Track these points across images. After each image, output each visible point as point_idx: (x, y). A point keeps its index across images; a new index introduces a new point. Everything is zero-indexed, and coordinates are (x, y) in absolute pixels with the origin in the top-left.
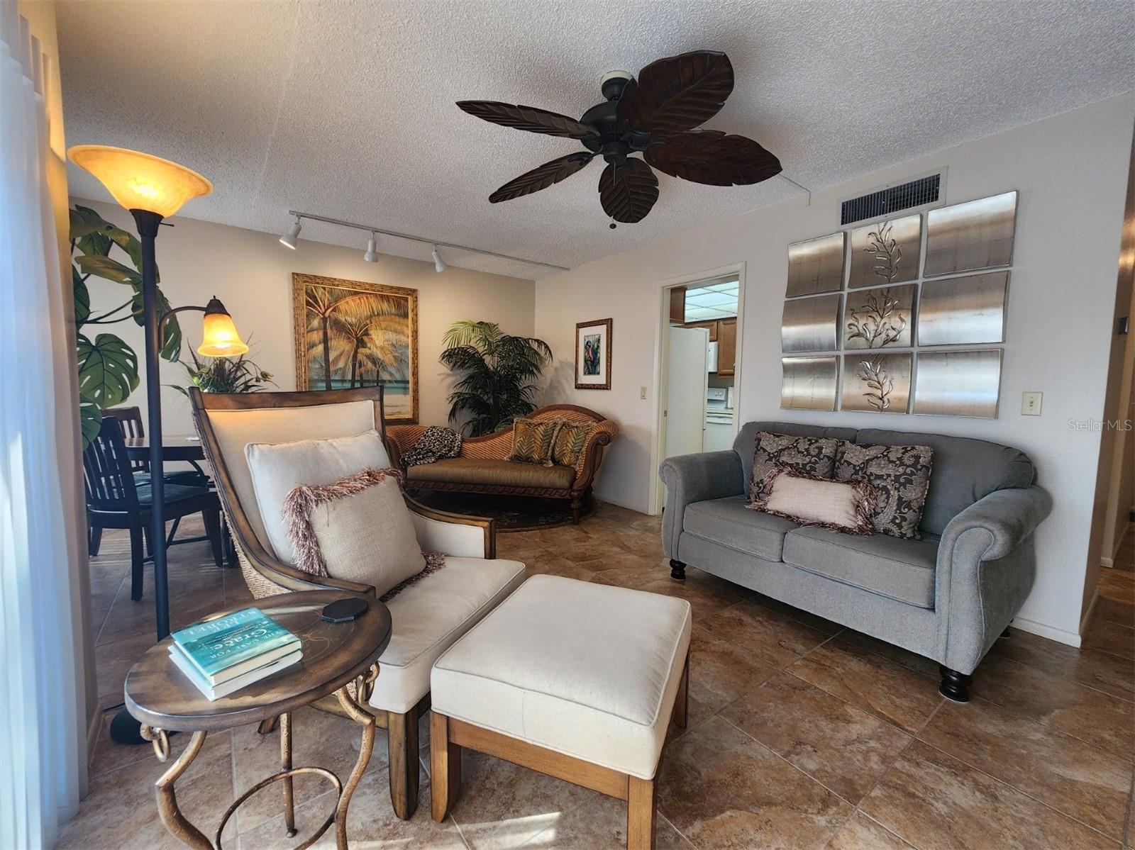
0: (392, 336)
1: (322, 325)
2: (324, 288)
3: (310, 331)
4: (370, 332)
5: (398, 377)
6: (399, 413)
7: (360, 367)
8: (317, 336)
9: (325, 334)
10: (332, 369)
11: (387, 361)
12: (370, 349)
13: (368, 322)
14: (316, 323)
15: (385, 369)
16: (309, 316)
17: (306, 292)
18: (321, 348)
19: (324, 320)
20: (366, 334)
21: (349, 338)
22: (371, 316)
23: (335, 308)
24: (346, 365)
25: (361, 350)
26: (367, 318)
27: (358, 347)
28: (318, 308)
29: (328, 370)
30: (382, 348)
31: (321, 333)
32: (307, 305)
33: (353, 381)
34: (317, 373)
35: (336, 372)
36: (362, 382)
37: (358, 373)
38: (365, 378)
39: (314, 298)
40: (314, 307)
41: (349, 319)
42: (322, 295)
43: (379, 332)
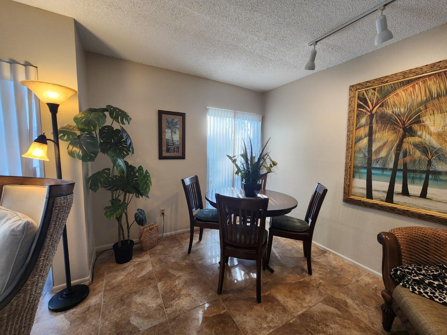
1: (369, 121)
2: (374, 89)
3: (359, 128)
4: (424, 119)
7: (405, 155)
8: (364, 131)
9: (371, 128)
10: (374, 158)
12: (420, 137)
13: (422, 108)
14: (363, 121)
15: (441, 158)
16: (359, 116)
17: (358, 97)
18: (365, 141)
19: (371, 116)
20: (418, 121)
21: (394, 129)
22: (427, 101)
23: (383, 104)
24: (388, 155)
25: (409, 139)
26: (421, 104)
27: (404, 136)
28: (367, 108)
29: (370, 159)
30: (440, 134)
31: (367, 129)
32: (358, 108)
33: (395, 170)
34: (360, 159)
35: (377, 161)
36: (406, 171)
37: (401, 161)
38: (410, 167)
39: (365, 101)
40: (363, 108)
41: (396, 110)
42: (372, 96)
43: (438, 116)
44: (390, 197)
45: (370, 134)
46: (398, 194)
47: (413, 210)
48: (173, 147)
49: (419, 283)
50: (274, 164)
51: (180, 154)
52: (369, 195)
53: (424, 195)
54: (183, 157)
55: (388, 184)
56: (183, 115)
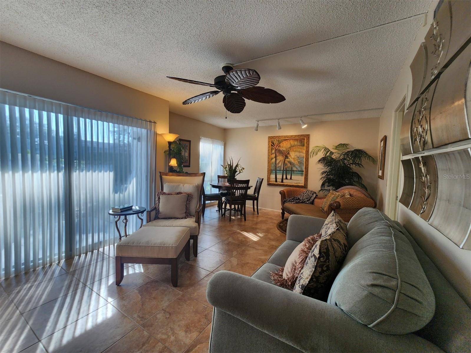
0: (298, 154)
1: (275, 152)
2: (276, 140)
3: (272, 154)
4: (290, 153)
5: (299, 169)
6: (299, 183)
7: (286, 165)
8: (273, 156)
9: (276, 155)
10: (277, 166)
11: (295, 163)
12: (289, 159)
13: (289, 149)
14: (273, 151)
15: (294, 166)
16: (272, 149)
17: (271, 142)
18: (274, 159)
19: (276, 150)
20: (289, 154)
21: (283, 156)
22: (290, 147)
23: (279, 146)
24: (281, 165)
25: (287, 160)
27: (285, 159)
29: (276, 167)
30: (294, 158)
31: (275, 154)
32: (271, 146)
33: (283, 171)
34: (273, 168)
35: (278, 167)
36: (286, 171)
37: (285, 168)
38: (287, 169)
39: (273, 144)
40: (273, 146)
41: (283, 149)
42: (276, 142)
43: (293, 153)
44: (282, 181)
45: (276, 157)
46: (285, 179)
47: (289, 184)
48: (185, 160)
49: (289, 201)
50: (243, 169)
51: (188, 164)
52: (276, 181)
53: (291, 179)
54: (190, 167)
55: (281, 176)
56: (190, 141)
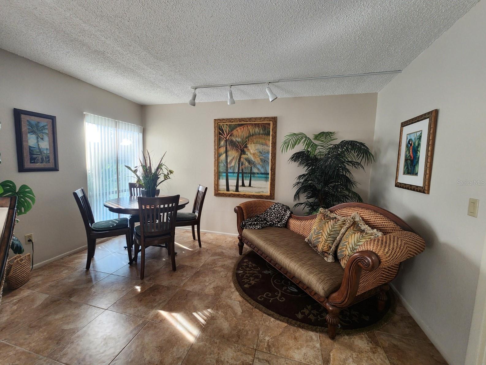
0: (260, 147)
1: (225, 144)
2: (227, 125)
3: (220, 147)
4: (248, 146)
5: (262, 171)
6: (263, 192)
7: (242, 165)
8: (223, 150)
9: (226, 148)
10: (229, 166)
11: (256, 162)
12: (247, 155)
13: (247, 140)
14: (222, 143)
15: (255, 166)
16: (219, 140)
17: (219, 128)
18: (224, 156)
19: (226, 141)
20: (246, 147)
21: (237, 150)
22: (249, 137)
23: (231, 134)
24: (235, 164)
25: (243, 156)
26: (247, 138)
27: (241, 154)
28: (224, 135)
29: (227, 167)
30: (254, 154)
31: (225, 148)
32: (219, 134)
33: (238, 173)
34: (222, 169)
35: (230, 168)
36: (243, 173)
37: (240, 168)
38: (244, 171)
39: (222, 131)
40: (222, 135)
41: (238, 139)
42: (226, 129)
43: (253, 145)
44: (237, 190)
46: (241, 186)
47: (247, 193)
48: (40, 157)
50: (171, 172)
51: (51, 165)
52: (228, 189)
53: (250, 185)
54: (55, 169)
55: (236, 181)
56: (53, 119)
